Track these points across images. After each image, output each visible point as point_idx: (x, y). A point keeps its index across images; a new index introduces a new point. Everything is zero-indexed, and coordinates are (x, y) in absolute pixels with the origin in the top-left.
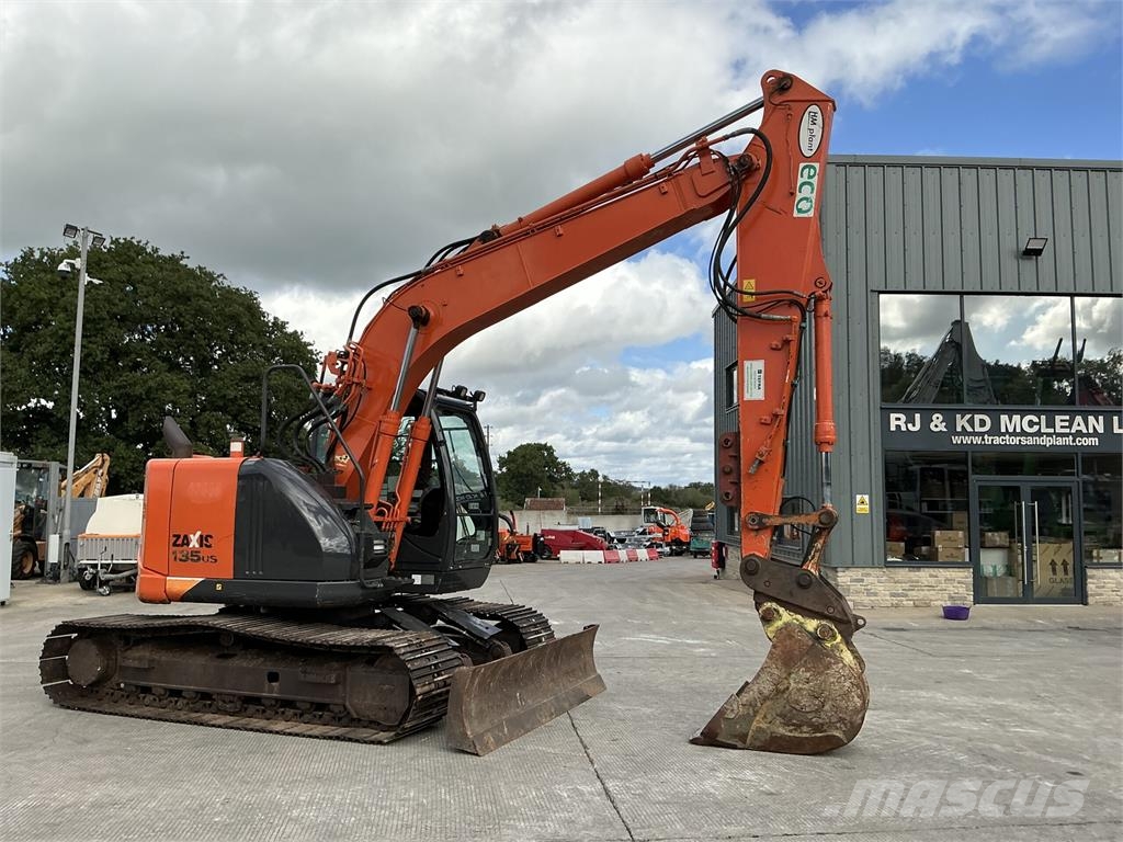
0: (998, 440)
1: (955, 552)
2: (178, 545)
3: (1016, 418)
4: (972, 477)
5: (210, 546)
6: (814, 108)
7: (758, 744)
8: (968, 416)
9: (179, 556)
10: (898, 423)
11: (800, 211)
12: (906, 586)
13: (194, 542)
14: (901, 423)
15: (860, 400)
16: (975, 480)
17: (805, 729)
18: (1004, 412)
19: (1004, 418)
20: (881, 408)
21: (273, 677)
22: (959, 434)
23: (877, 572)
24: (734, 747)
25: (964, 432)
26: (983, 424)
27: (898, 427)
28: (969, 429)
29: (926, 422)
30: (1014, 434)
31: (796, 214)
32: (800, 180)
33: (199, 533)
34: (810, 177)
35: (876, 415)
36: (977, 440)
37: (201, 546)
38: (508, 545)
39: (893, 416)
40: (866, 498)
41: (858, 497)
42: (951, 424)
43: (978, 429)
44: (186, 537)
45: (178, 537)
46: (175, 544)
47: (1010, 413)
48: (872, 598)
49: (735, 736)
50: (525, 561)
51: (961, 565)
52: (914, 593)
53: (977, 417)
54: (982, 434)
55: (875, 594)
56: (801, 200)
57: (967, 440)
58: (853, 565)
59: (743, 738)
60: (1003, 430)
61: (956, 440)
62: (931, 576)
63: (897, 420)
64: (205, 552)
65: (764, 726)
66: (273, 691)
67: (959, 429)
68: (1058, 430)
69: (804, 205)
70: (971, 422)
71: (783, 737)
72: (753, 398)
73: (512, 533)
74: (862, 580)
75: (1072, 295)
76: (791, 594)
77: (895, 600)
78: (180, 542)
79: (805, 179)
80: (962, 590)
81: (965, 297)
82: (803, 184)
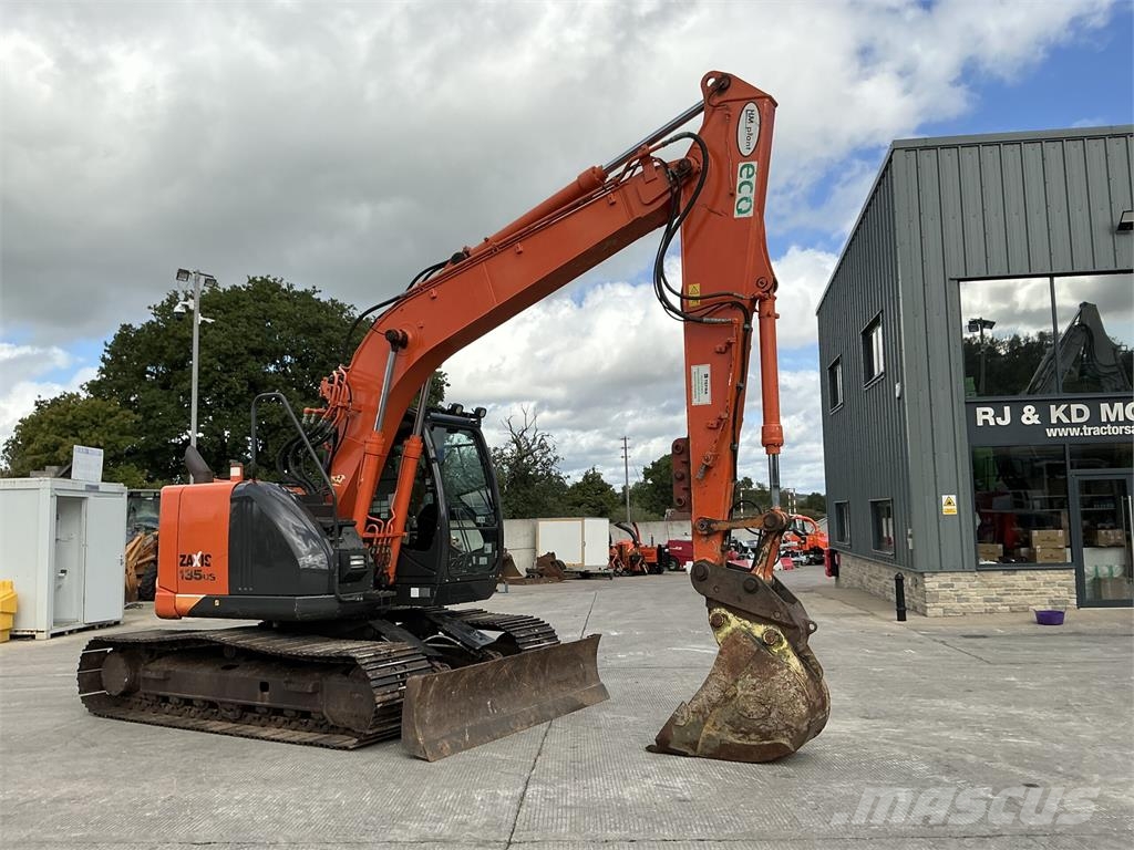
0: (1098, 431)
1: (1054, 552)
2: (184, 565)
3: (1118, 406)
4: (1071, 472)
5: (209, 565)
6: (751, 106)
7: (708, 751)
8: (1063, 407)
9: (186, 575)
10: (985, 417)
11: (740, 211)
12: (1001, 590)
13: (197, 563)
14: (989, 417)
15: (942, 396)
16: (1075, 476)
17: (753, 736)
18: (1105, 400)
19: (1104, 407)
20: (966, 403)
21: (264, 687)
22: (1054, 426)
23: (969, 576)
24: (685, 755)
25: (1060, 424)
26: (1080, 413)
27: (986, 421)
28: (1066, 420)
29: (1017, 414)
30: (1117, 423)
31: (736, 215)
32: (739, 181)
33: (200, 553)
34: (749, 176)
35: (961, 410)
36: (1075, 432)
37: (202, 565)
38: (631, 557)
39: (980, 410)
40: (953, 498)
41: (945, 498)
42: (1044, 415)
43: (1075, 420)
44: (190, 557)
45: (184, 557)
46: (182, 565)
47: (1111, 401)
48: (965, 604)
49: (686, 744)
50: (650, 573)
51: (1062, 567)
52: (1009, 597)
53: (1074, 407)
54: (1080, 425)
55: (967, 600)
56: (742, 200)
57: (1063, 432)
58: (941, 569)
59: (694, 745)
60: (1104, 419)
61: (1051, 433)
62: (1028, 579)
63: (985, 415)
64: (205, 571)
65: (714, 733)
66: (264, 700)
67: (1054, 421)
69: (744, 205)
70: (1067, 413)
71: (732, 744)
72: (700, 403)
73: (636, 545)
74: (952, 586)
76: (740, 600)
77: (989, 606)
78: (185, 562)
79: (744, 179)
80: (1064, 593)
81: (1056, 279)
82: (743, 184)
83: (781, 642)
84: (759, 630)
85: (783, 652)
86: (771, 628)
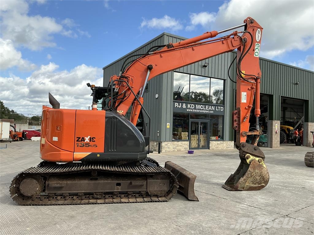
0: (195, 111)
1: (185, 137)
2: (80, 141)
3: (199, 105)
4: (190, 119)
5: (95, 141)
6: (259, 29)
7: (247, 189)
8: (190, 105)
9: (80, 145)
10: (176, 105)
11: (255, 55)
12: (176, 146)
13: (87, 140)
14: (177, 105)
15: (169, 99)
16: (191, 120)
17: (257, 184)
18: (197, 104)
19: (197, 105)
20: (173, 101)
21: (119, 184)
22: (188, 109)
23: (170, 142)
24: (242, 191)
25: (189, 108)
26: (193, 107)
27: (176, 106)
28: (190, 108)
29: (182, 105)
30: (198, 109)
31: (255, 56)
32: (256, 47)
33: (89, 137)
34: (258, 47)
35: (172, 103)
36: (191, 110)
37: (90, 141)
38: (14, 135)
39: (176, 103)
40: (169, 124)
41: (168, 124)
42: (187, 106)
43: (192, 108)
44: (83, 138)
45: (79, 138)
46: (77, 141)
47: (198, 104)
48: (169, 149)
49: (242, 188)
50: (20, 141)
51: (187, 141)
52: (177, 147)
53: (192, 105)
54: (192, 109)
55: (170, 148)
56: (256, 52)
57: (190, 110)
58: (166, 141)
59: (243, 188)
60: (196, 108)
61: (188, 110)
62: (181, 143)
63: (176, 104)
64: (92, 143)
65: (248, 184)
66: (119, 189)
67: (188, 108)
68: (207, 109)
69: (256, 54)
70: (191, 106)
71: (252, 187)
73: (15, 131)
74: (167, 145)
75: (210, 78)
76: (253, 152)
77: (174, 150)
78: (80, 140)
80: (187, 147)
81: (191, 75)
82: (256, 48)
83: (262, 162)
84: (257, 159)
85: (262, 164)
86: (260, 158)
